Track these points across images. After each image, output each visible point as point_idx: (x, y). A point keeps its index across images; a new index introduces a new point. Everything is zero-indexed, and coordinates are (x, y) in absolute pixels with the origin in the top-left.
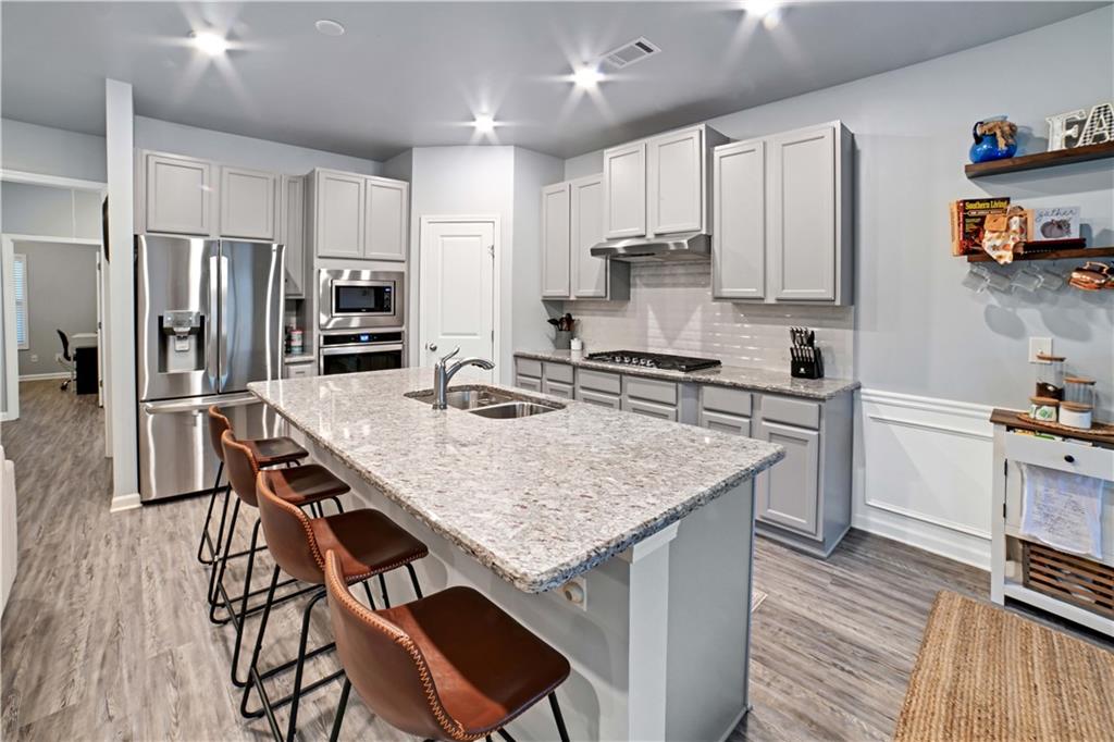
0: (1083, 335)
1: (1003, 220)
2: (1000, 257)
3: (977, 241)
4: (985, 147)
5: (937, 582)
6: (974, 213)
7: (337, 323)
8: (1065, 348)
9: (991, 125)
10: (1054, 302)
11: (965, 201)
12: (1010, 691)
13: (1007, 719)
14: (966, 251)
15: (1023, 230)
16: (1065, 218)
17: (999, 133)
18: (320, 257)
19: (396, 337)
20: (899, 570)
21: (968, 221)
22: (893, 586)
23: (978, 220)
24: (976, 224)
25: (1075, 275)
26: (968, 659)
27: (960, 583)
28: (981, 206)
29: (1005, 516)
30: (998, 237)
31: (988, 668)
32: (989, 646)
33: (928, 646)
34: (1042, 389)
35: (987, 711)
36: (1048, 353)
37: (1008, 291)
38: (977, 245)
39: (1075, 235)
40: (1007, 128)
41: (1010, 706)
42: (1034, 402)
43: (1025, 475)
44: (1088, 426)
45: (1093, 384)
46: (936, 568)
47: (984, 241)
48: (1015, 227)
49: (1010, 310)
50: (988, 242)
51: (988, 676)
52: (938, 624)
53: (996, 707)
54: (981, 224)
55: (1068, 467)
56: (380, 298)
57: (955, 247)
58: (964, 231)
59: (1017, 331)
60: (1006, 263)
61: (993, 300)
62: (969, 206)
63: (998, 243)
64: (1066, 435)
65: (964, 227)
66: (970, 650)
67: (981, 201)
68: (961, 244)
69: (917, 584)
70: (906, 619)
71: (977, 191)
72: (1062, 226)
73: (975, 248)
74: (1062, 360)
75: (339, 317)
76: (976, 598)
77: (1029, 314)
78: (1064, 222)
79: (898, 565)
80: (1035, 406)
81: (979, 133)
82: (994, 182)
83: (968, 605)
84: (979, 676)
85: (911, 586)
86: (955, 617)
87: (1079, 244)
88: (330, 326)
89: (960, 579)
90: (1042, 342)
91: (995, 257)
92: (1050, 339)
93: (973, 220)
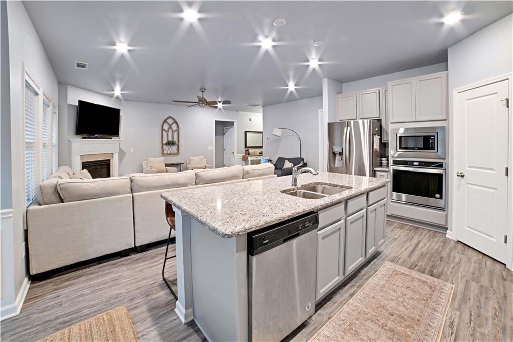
7: (399, 154)
18: (392, 123)
19: (440, 166)
56: (428, 142)
75: (401, 152)
88: (396, 156)
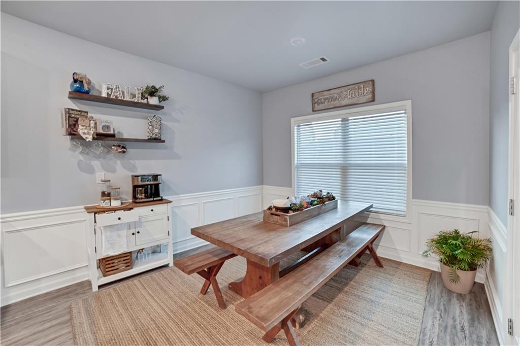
0: (113, 171)
1: (87, 121)
2: (87, 138)
3: (74, 129)
4: (78, 85)
5: (67, 301)
6: (73, 116)
8: (109, 176)
9: (81, 76)
10: (104, 158)
11: (69, 109)
12: (115, 323)
13: (119, 335)
14: (70, 134)
15: (95, 127)
16: (109, 125)
17: (84, 82)
20: (43, 310)
21: (70, 118)
22: (44, 322)
23: (75, 119)
24: (74, 121)
25: (113, 147)
26: (96, 325)
27: (77, 294)
28: (77, 113)
29: (96, 252)
30: (86, 129)
31: (104, 321)
32: (101, 312)
33: (77, 336)
34: (103, 194)
35: (112, 340)
36: (103, 179)
37: (87, 154)
38: (74, 131)
39: (112, 132)
40: (87, 80)
41: (118, 330)
42: (102, 200)
43: (103, 231)
44: (120, 204)
45: (119, 188)
46: (63, 295)
47: (79, 129)
48: (92, 125)
49: (88, 162)
50: (81, 130)
51: (106, 325)
52: (76, 322)
53: (114, 335)
54: (77, 121)
55: (119, 222)
57: (64, 131)
58: (69, 124)
59: (91, 171)
60: (89, 141)
61: (81, 157)
62: (71, 112)
63: (86, 131)
64: (115, 210)
65: (69, 121)
66: (95, 320)
67: (77, 111)
68: (67, 130)
69: (57, 310)
70: (59, 334)
71: (73, 105)
72: (108, 127)
73: (74, 133)
74: (109, 181)
76: (87, 295)
77: (96, 164)
78: (109, 126)
79: (41, 309)
80: (102, 201)
81: (75, 78)
82: (80, 103)
83: (85, 301)
84: (103, 328)
85: (54, 314)
86: (82, 311)
87: (113, 136)
89: (77, 292)
90: (100, 175)
91: (84, 138)
92: (103, 173)
93: (73, 119)
